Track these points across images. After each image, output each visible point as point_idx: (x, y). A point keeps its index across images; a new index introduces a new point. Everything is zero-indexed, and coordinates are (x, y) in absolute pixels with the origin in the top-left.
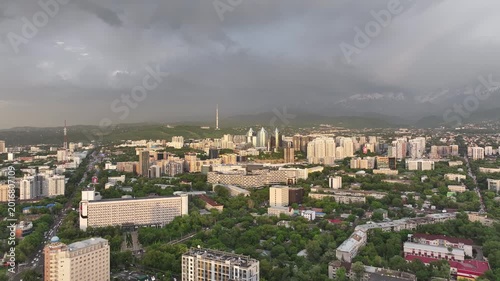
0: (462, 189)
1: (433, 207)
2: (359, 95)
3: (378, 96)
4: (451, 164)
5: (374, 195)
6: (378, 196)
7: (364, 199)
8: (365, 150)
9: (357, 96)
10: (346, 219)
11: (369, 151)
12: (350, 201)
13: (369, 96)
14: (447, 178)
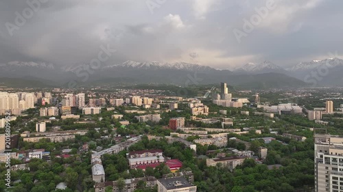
0: (127, 123)
1: (119, 135)
2: (17, 62)
3: (33, 64)
4: (108, 109)
5: (79, 133)
6: (82, 133)
7: (74, 136)
8: (44, 103)
9: (16, 63)
10: (70, 153)
11: (46, 103)
12: (64, 140)
13: (26, 63)
14: (114, 118)
